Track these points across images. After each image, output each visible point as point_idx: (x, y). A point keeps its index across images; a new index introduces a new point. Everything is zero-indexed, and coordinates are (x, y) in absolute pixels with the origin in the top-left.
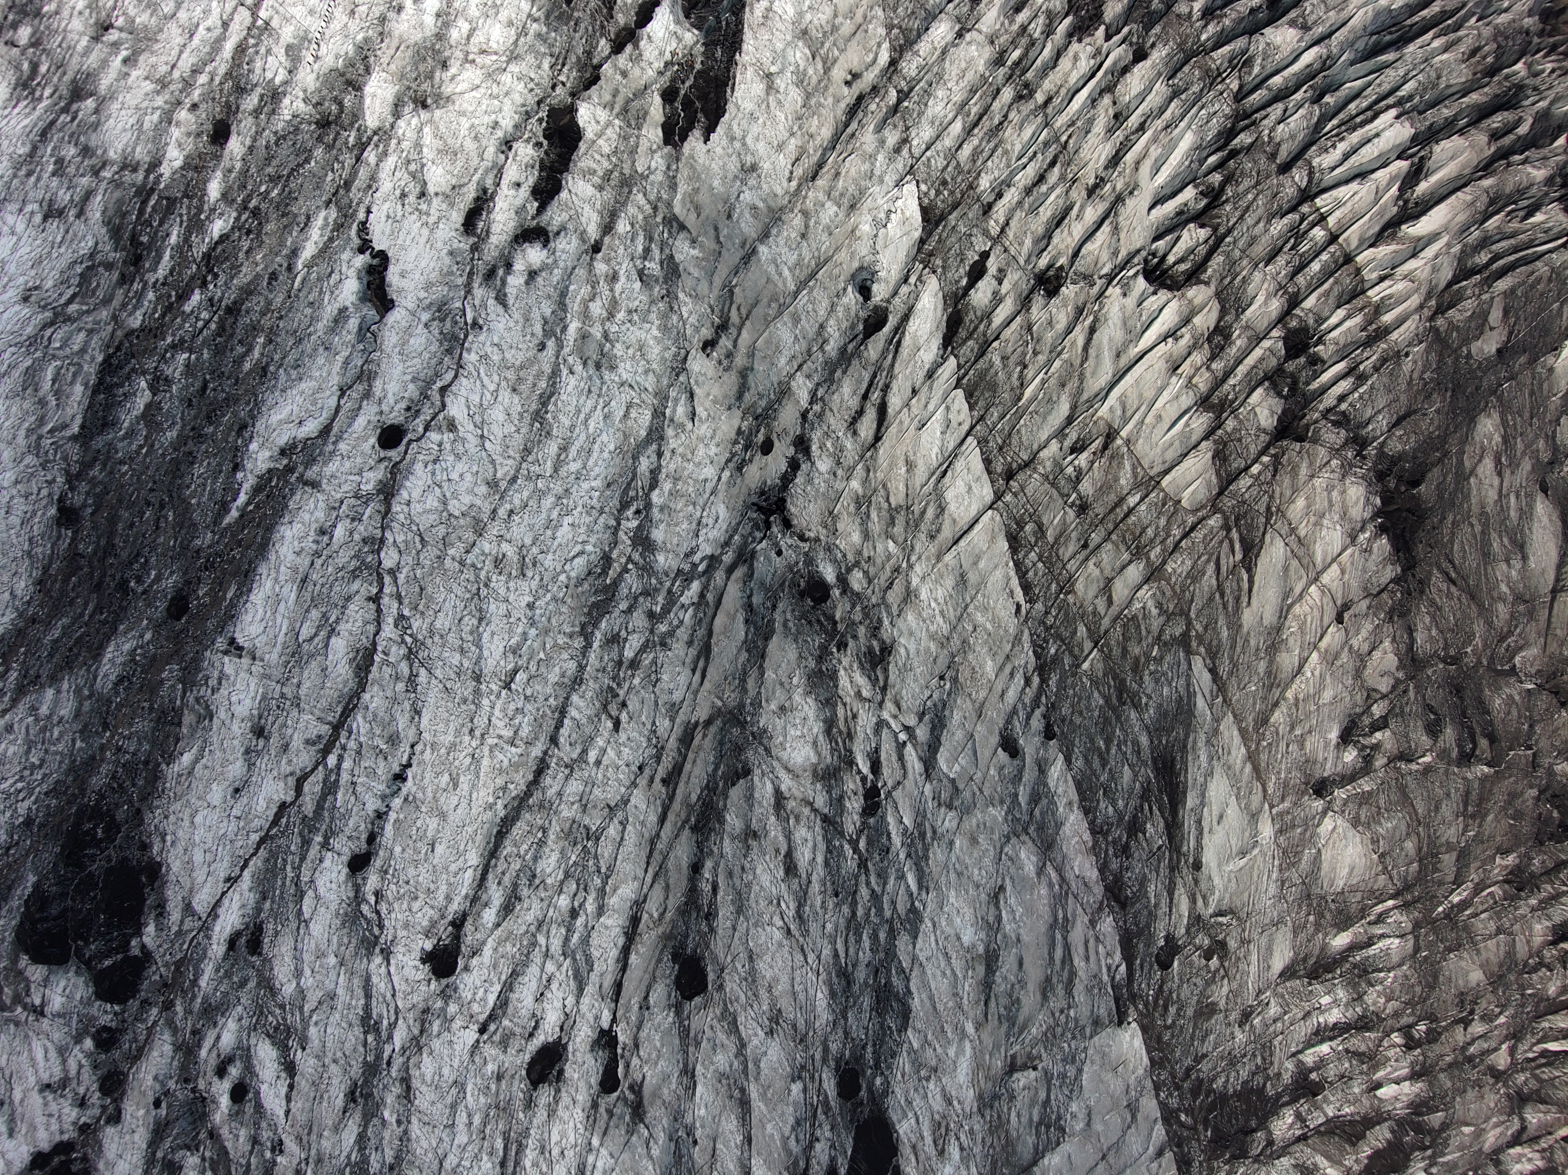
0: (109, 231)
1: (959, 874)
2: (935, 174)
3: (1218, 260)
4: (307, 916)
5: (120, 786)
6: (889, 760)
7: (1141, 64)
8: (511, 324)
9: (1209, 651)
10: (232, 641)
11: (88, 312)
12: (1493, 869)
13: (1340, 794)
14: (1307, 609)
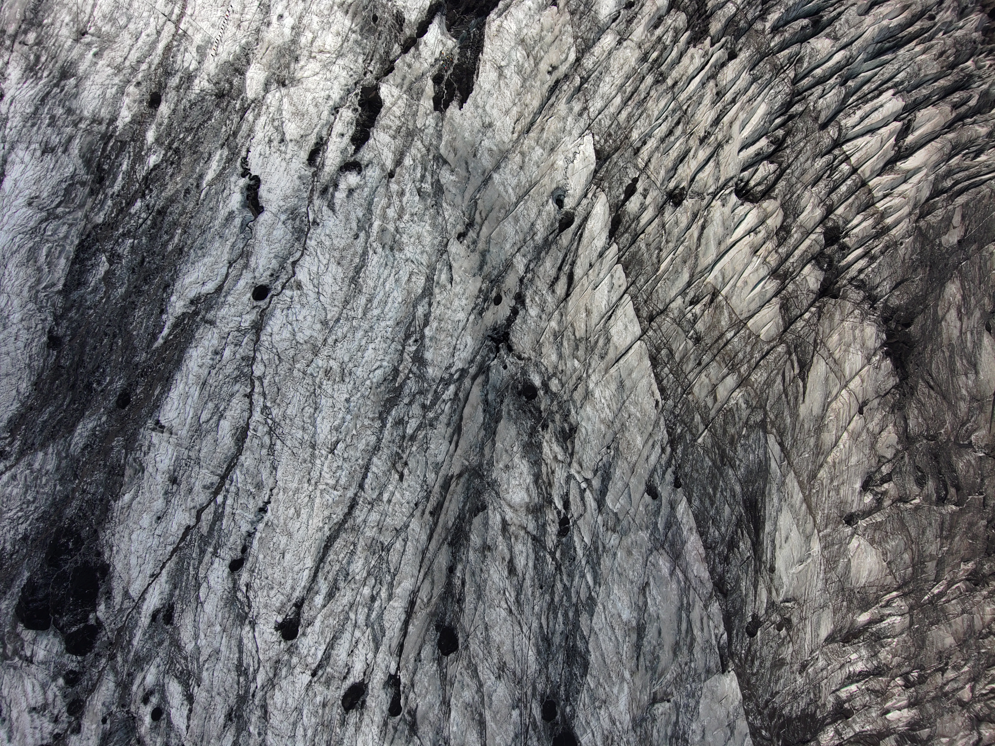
0: (83, 162)
1: (620, 575)
2: (604, 129)
3: (782, 184)
4: (202, 599)
5: (84, 515)
6: (575, 500)
7: (733, 61)
8: (338, 222)
9: (778, 431)
10: (158, 422)
11: (69, 213)
12: (959, 571)
13: (862, 523)
14: (840, 405)
